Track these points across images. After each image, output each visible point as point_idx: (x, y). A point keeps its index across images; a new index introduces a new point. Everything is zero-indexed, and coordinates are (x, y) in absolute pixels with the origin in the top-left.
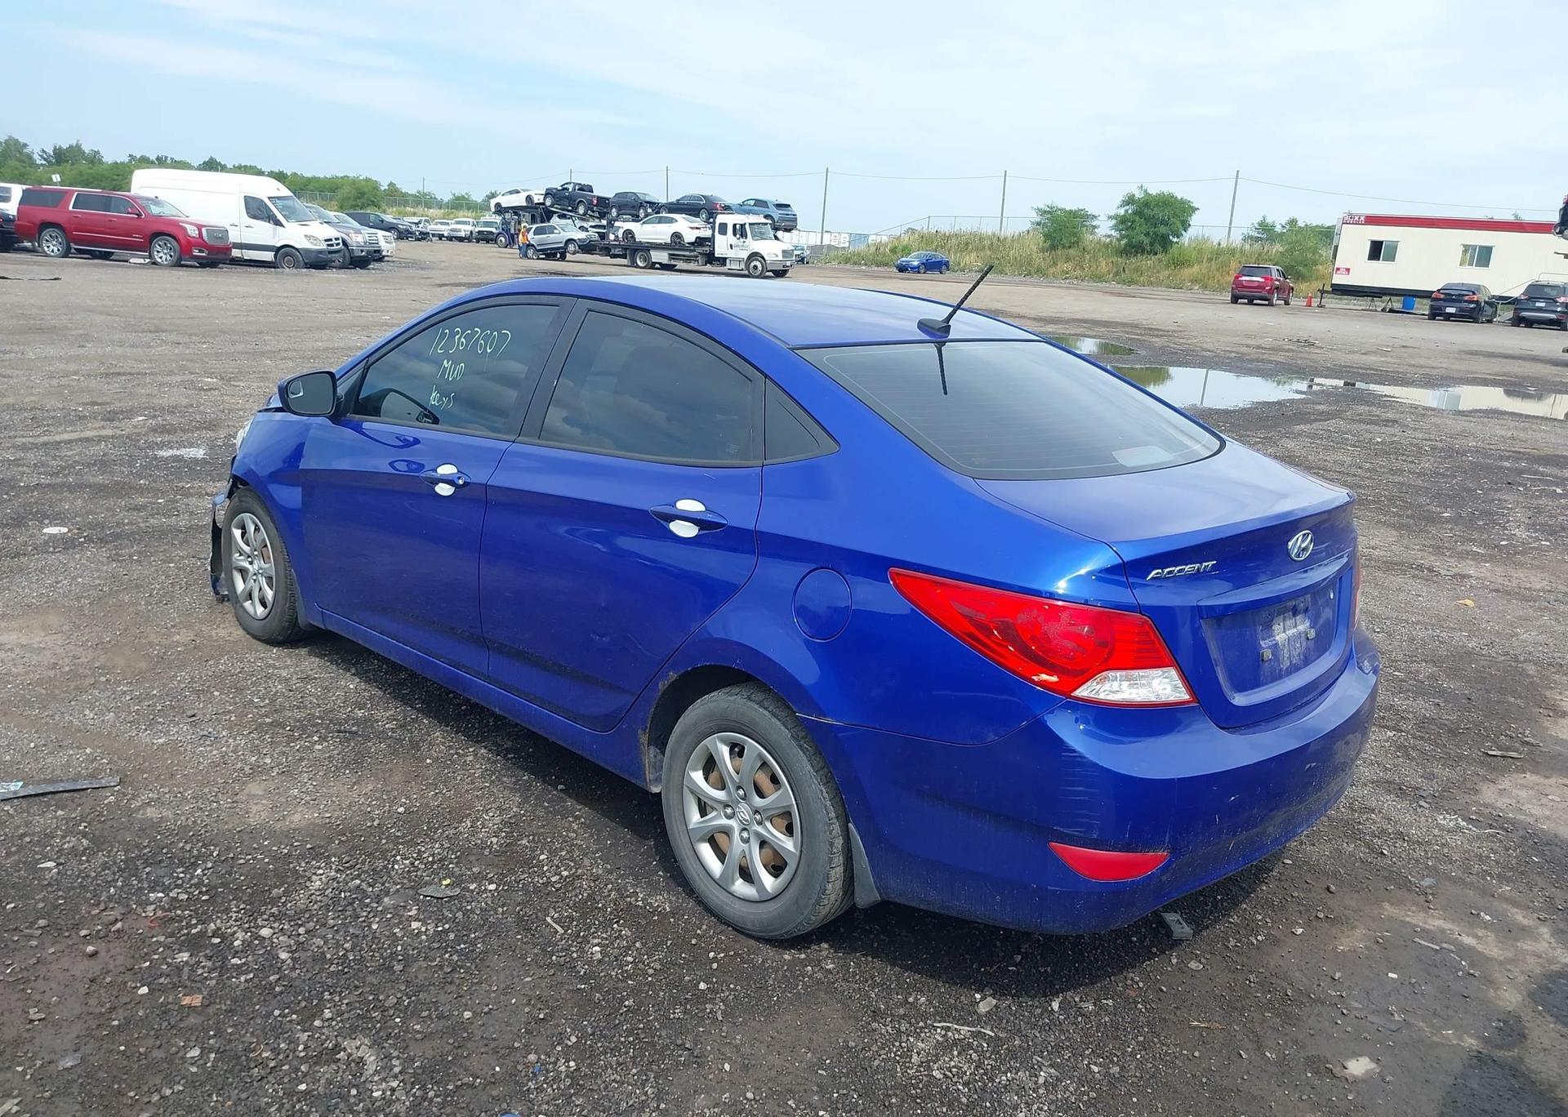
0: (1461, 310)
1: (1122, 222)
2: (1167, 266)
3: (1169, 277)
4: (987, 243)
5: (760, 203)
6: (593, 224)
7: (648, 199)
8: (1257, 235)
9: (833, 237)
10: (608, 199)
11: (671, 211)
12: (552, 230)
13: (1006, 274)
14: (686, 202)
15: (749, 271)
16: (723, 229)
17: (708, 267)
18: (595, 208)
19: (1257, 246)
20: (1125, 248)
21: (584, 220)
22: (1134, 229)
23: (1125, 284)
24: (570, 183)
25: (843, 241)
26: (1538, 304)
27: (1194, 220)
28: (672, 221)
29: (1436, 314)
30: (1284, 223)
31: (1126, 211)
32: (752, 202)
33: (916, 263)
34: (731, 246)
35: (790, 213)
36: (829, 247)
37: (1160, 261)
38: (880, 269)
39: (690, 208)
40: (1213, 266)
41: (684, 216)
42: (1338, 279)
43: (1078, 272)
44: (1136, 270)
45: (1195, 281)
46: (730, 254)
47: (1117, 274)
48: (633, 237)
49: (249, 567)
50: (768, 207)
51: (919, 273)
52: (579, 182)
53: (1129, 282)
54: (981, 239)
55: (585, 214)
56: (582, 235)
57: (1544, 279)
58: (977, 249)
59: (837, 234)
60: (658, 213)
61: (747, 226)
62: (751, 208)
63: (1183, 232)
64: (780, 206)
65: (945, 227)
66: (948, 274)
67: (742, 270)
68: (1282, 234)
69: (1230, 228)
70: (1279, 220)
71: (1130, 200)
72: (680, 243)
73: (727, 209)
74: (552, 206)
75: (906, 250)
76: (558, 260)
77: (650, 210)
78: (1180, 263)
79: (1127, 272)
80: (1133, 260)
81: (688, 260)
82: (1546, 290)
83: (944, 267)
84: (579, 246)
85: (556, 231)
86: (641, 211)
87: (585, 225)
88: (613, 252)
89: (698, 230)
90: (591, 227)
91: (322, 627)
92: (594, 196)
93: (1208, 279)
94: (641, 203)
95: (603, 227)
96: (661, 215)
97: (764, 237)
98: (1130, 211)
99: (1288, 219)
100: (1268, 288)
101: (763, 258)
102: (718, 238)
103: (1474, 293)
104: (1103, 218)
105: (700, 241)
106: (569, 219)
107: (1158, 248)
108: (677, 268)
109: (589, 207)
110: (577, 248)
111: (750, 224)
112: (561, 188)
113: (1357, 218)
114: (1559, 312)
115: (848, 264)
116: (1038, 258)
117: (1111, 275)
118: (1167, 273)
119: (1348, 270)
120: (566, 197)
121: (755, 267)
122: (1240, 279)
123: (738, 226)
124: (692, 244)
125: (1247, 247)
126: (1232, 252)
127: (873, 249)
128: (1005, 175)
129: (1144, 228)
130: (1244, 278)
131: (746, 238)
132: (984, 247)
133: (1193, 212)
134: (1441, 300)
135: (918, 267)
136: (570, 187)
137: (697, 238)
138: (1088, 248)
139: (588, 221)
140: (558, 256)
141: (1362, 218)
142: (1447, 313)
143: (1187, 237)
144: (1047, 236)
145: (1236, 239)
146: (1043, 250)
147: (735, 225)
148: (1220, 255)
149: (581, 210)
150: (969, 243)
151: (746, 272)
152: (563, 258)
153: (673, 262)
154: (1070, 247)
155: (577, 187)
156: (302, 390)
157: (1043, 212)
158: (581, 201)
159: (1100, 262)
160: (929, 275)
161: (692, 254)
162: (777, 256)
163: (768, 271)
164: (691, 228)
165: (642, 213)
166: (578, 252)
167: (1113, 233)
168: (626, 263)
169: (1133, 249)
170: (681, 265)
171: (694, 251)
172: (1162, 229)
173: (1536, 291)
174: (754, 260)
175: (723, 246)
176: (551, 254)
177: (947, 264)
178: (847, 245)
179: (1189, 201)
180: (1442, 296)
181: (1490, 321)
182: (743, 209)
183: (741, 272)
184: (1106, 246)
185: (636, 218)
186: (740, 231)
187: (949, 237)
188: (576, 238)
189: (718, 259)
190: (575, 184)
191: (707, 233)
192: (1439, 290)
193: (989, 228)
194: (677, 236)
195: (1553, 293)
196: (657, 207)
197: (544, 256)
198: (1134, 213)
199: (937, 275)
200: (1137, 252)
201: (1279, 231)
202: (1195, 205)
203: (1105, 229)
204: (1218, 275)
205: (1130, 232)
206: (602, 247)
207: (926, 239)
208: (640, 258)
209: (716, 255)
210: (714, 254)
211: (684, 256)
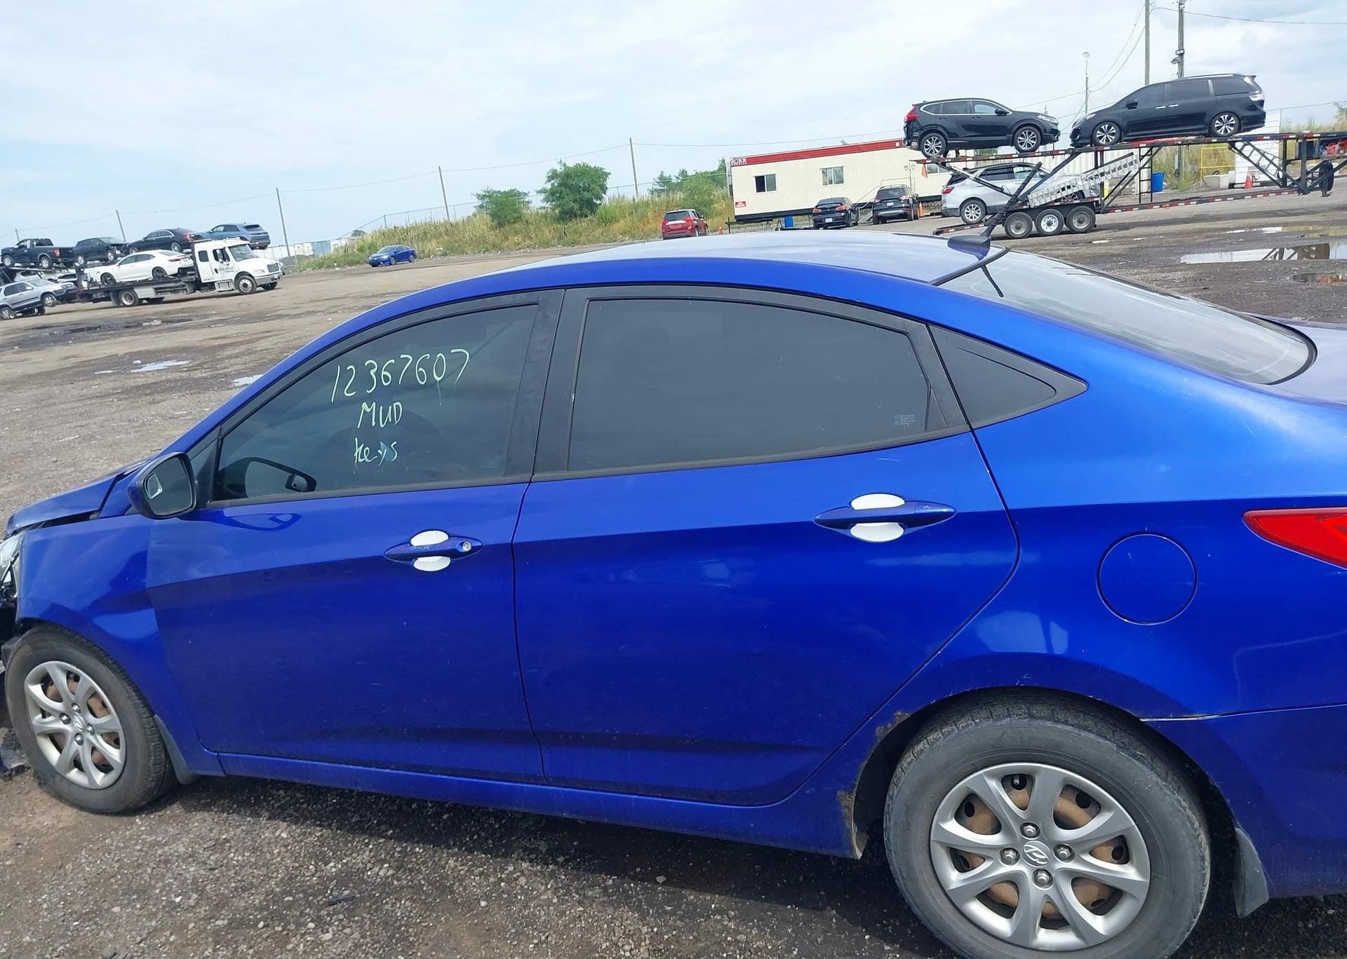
0: (836, 219)
1: (552, 195)
2: (599, 225)
3: (603, 233)
4: (442, 230)
5: (229, 228)
6: (62, 275)
7: (113, 242)
8: (659, 188)
9: (296, 248)
10: (71, 249)
11: (140, 249)
12: (22, 287)
13: (467, 253)
14: (154, 239)
15: (240, 290)
16: (204, 257)
17: (198, 294)
18: (59, 260)
19: (663, 196)
20: (560, 215)
21: (50, 273)
22: (563, 198)
23: (569, 246)
24: (27, 240)
25: (308, 250)
26: (888, 204)
27: (609, 183)
28: (149, 257)
29: (819, 225)
30: (677, 175)
31: (553, 184)
32: (222, 229)
33: (385, 257)
34: (216, 271)
35: (261, 232)
36: (299, 257)
37: (591, 221)
38: (353, 267)
39: (162, 242)
40: (635, 219)
41: (160, 251)
42: (739, 211)
43: (528, 242)
44: (575, 232)
45: (624, 233)
46: (217, 278)
47: (560, 238)
48: (112, 279)
49: (67, 727)
50: (238, 230)
51: (391, 264)
52: (37, 238)
53: (572, 243)
54: (436, 227)
55: (50, 267)
56: (57, 287)
57: (887, 185)
58: (435, 237)
59: (300, 245)
60: (127, 253)
61: (227, 250)
62: (221, 234)
63: (603, 195)
64: (249, 227)
65: (401, 223)
66: (416, 262)
67: (233, 290)
68: (678, 184)
69: (636, 186)
70: (673, 173)
71: (553, 175)
72: (163, 276)
73: (198, 237)
74: (12, 265)
75: (373, 248)
76: (37, 315)
77: (118, 252)
78: (608, 220)
79: (568, 235)
80: (570, 224)
81: (175, 291)
82: (890, 192)
83: (411, 257)
84: (57, 298)
85: (28, 288)
86: (110, 254)
87: (53, 278)
88: (94, 296)
89: (179, 262)
90: (60, 278)
91: (222, 774)
92: (56, 249)
93: (634, 230)
94: (107, 247)
95: (73, 276)
96: (131, 255)
97: (245, 257)
98: (556, 184)
99: (679, 171)
100: (690, 228)
101: (250, 275)
102: (201, 265)
103: (842, 204)
104: (533, 193)
105: (183, 271)
106: (34, 274)
107: (586, 211)
108: (164, 300)
109: (53, 259)
110: (55, 300)
111: (229, 248)
112: (17, 247)
113: (740, 161)
114: (904, 207)
115: (323, 269)
116: (492, 237)
117: (556, 240)
118: (600, 230)
119: (744, 203)
120: (25, 255)
121: (245, 285)
122: (667, 224)
123: (218, 252)
124: (175, 275)
125: (657, 199)
126: (647, 204)
127: (341, 252)
128: (440, 170)
129: (571, 197)
130: (670, 223)
131: (229, 260)
132: (441, 234)
133: (607, 176)
134: (820, 214)
135: (389, 260)
136: (28, 244)
137: (179, 269)
138: (530, 220)
139: (55, 273)
140: (36, 311)
141: (744, 160)
142: (827, 223)
143: (606, 198)
144: (494, 216)
145: (644, 193)
146: (492, 228)
147: (214, 251)
148: (637, 208)
149: (45, 264)
150: (427, 232)
151: (237, 291)
152: (41, 312)
153: (160, 296)
154: (515, 222)
155: (35, 243)
156: (160, 486)
157: (481, 197)
158: (42, 256)
159: (543, 231)
160: (400, 266)
161: (177, 284)
162: (264, 272)
163: (258, 287)
164: (171, 261)
165: (110, 256)
166: (57, 304)
167: (545, 204)
168: (112, 305)
169: (567, 215)
170: (168, 296)
171: (180, 281)
172: (586, 195)
173: (884, 195)
174: (241, 279)
175: (206, 271)
176: (27, 311)
177: (413, 253)
178: (312, 253)
179: (601, 168)
180: (820, 211)
181: (856, 224)
182: (213, 235)
183: (233, 292)
184: (545, 216)
185: (106, 262)
186: (221, 255)
187: (407, 231)
188: (51, 291)
189: (206, 284)
190: (32, 241)
191: (189, 263)
192: (816, 207)
193: (440, 217)
194: (158, 271)
195: (896, 194)
196: (125, 249)
197: (21, 314)
198: (560, 185)
199: (407, 264)
200: (570, 217)
201: (675, 181)
202: (607, 171)
203: (537, 203)
204: (641, 226)
205: (561, 202)
206: (82, 294)
207: (387, 235)
208: (125, 298)
209: (203, 281)
210: (200, 281)
211: (170, 287)
